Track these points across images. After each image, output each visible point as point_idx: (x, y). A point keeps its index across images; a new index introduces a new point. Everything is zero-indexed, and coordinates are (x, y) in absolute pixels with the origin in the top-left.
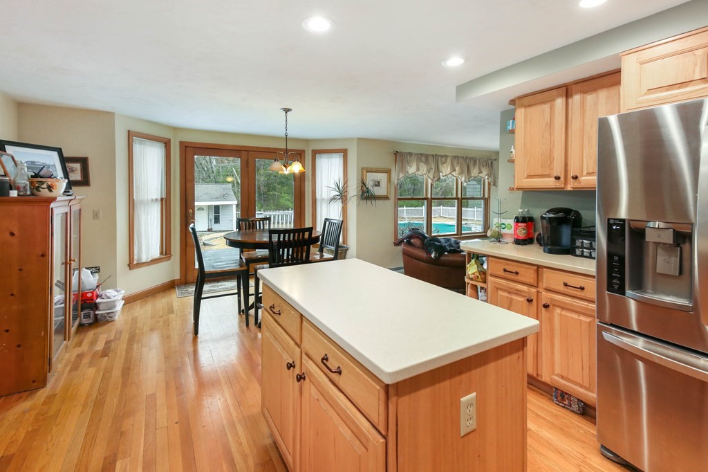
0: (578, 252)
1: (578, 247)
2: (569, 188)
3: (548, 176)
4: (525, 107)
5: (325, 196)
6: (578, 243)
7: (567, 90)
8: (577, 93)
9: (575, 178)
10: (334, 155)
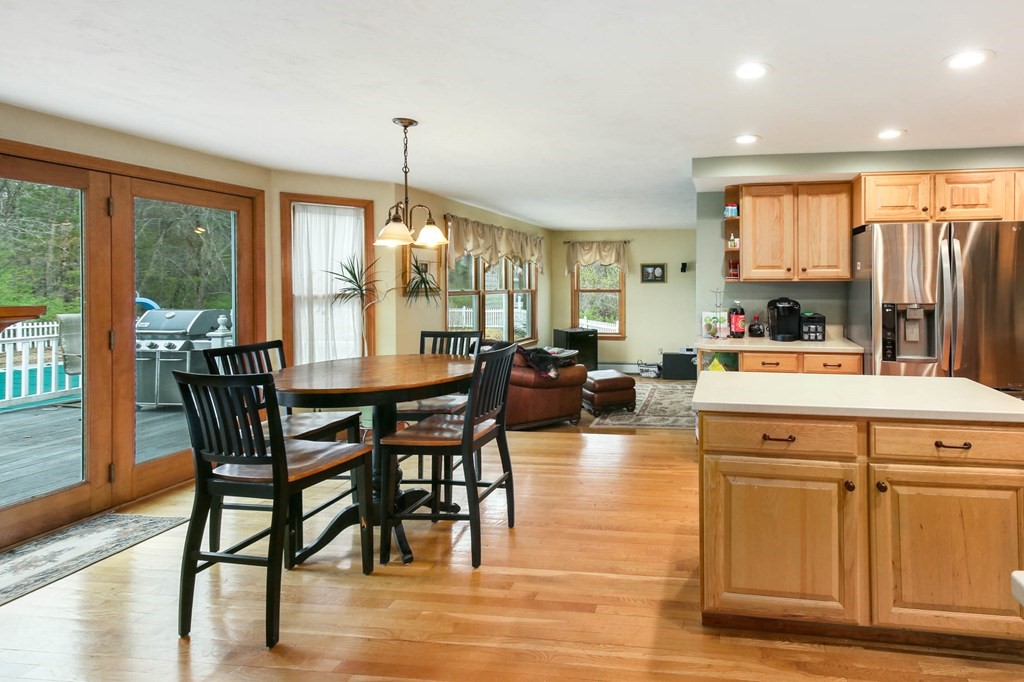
0: (806, 337)
1: (806, 333)
2: (796, 279)
3: (779, 267)
4: (753, 196)
5: (319, 290)
6: (805, 329)
7: (795, 189)
8: (803, 194)
9: (804, 270)
10: (340, 209)
